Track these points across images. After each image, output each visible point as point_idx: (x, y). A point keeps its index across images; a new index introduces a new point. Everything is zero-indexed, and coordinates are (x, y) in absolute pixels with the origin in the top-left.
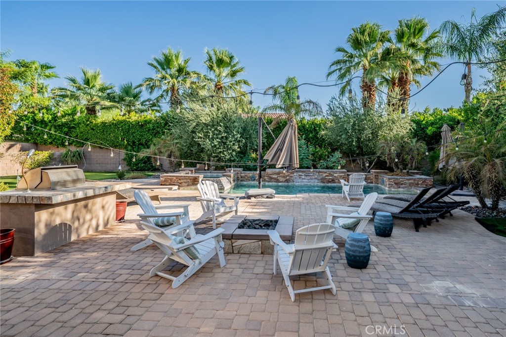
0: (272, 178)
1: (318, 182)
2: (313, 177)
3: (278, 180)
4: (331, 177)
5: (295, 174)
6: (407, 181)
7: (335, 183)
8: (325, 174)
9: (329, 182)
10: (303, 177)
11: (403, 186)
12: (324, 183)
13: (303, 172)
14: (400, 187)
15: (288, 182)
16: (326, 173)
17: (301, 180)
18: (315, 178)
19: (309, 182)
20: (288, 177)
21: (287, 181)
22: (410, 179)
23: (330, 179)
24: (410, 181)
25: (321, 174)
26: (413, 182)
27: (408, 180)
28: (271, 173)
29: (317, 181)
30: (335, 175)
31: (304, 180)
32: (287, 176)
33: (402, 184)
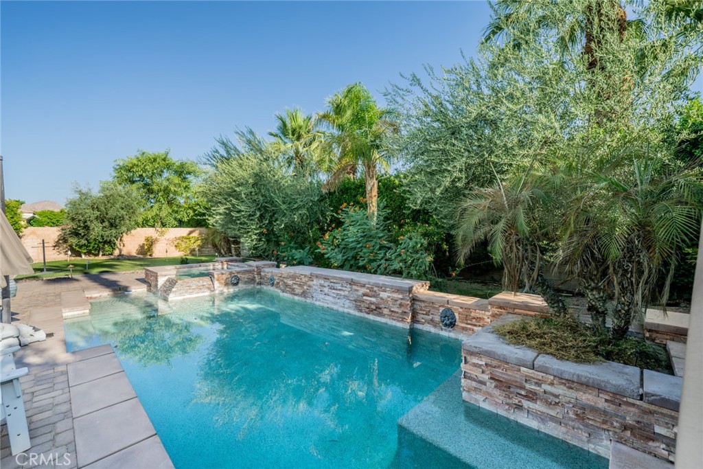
0: (286, 285)
1: (349, 307)
2: (342, 293)
3: (293, 289)
4: (373, 300)
5: (315, 282)
6: (559, 390)
7: (381, 315)
8: (363, 290)
9: (370, 311)
10: (326, 290)
11: (538, 406)
12: (361, 311)
13: (326, 279)
14: (519, 407)
15: (305, 297)
16: (363, 286)
17: (323, 296)
18: (345, 296)
19: (336, 303)
20: (305, 287)
21: (304, 294)
22: (585, 385)
23: (371, 303)
24: (587, 398)
25: (354, 287)
26: (601, 404)
27: (570, 383)
28: (285, 275)
29: (347, 303)
30: (384, 295)
31: (327, 298)
32: (305, 284)
33: (532, 396)
